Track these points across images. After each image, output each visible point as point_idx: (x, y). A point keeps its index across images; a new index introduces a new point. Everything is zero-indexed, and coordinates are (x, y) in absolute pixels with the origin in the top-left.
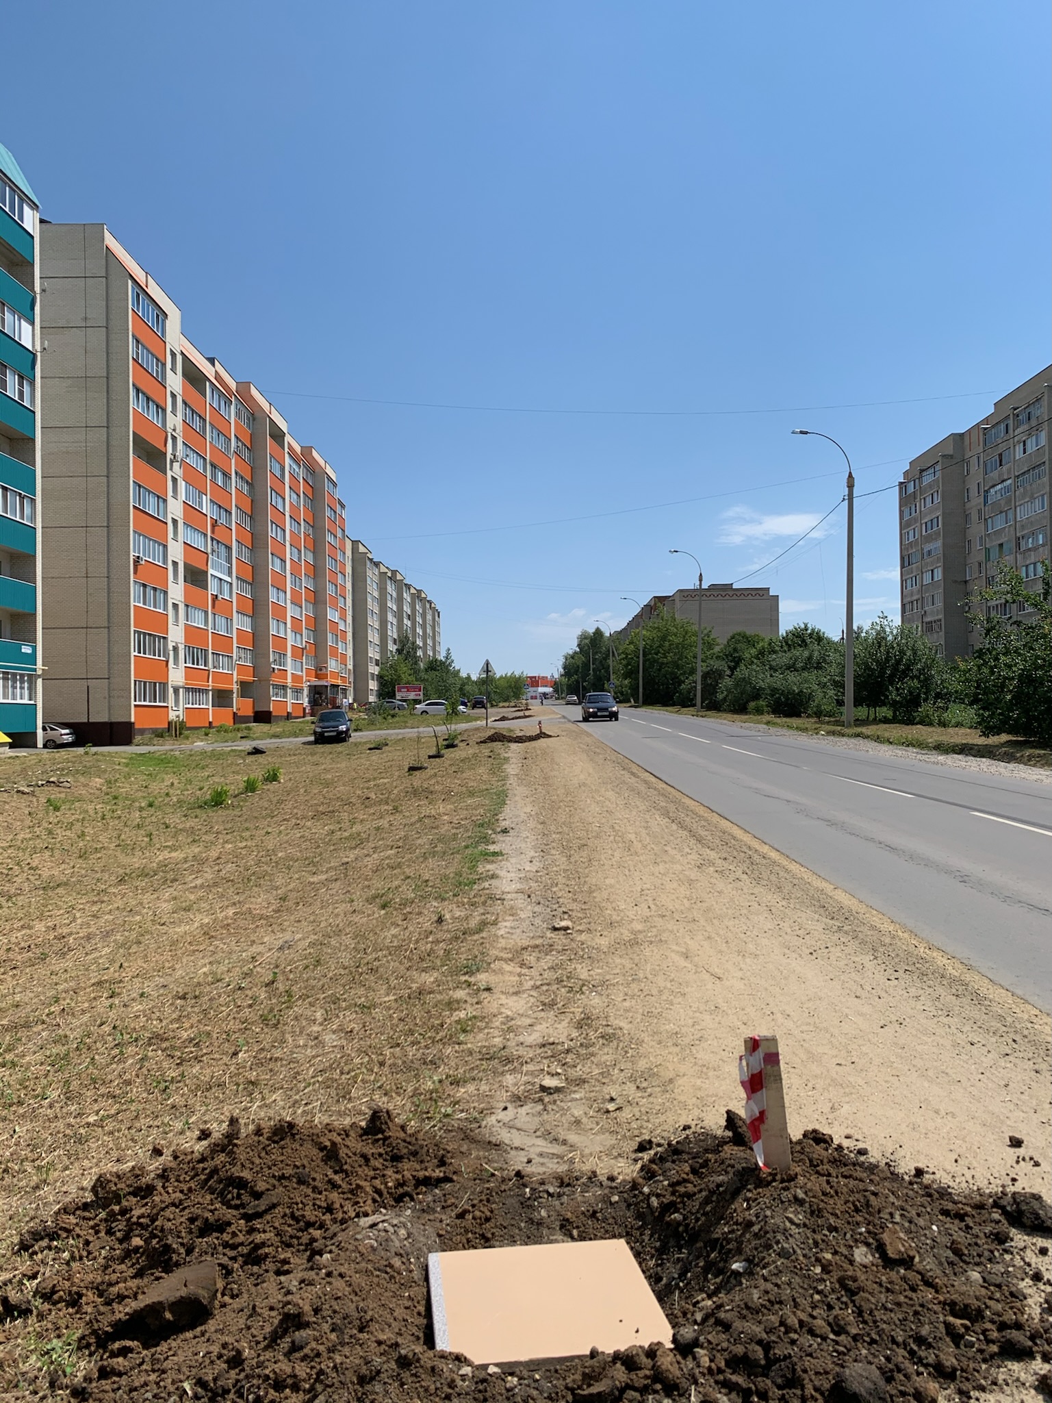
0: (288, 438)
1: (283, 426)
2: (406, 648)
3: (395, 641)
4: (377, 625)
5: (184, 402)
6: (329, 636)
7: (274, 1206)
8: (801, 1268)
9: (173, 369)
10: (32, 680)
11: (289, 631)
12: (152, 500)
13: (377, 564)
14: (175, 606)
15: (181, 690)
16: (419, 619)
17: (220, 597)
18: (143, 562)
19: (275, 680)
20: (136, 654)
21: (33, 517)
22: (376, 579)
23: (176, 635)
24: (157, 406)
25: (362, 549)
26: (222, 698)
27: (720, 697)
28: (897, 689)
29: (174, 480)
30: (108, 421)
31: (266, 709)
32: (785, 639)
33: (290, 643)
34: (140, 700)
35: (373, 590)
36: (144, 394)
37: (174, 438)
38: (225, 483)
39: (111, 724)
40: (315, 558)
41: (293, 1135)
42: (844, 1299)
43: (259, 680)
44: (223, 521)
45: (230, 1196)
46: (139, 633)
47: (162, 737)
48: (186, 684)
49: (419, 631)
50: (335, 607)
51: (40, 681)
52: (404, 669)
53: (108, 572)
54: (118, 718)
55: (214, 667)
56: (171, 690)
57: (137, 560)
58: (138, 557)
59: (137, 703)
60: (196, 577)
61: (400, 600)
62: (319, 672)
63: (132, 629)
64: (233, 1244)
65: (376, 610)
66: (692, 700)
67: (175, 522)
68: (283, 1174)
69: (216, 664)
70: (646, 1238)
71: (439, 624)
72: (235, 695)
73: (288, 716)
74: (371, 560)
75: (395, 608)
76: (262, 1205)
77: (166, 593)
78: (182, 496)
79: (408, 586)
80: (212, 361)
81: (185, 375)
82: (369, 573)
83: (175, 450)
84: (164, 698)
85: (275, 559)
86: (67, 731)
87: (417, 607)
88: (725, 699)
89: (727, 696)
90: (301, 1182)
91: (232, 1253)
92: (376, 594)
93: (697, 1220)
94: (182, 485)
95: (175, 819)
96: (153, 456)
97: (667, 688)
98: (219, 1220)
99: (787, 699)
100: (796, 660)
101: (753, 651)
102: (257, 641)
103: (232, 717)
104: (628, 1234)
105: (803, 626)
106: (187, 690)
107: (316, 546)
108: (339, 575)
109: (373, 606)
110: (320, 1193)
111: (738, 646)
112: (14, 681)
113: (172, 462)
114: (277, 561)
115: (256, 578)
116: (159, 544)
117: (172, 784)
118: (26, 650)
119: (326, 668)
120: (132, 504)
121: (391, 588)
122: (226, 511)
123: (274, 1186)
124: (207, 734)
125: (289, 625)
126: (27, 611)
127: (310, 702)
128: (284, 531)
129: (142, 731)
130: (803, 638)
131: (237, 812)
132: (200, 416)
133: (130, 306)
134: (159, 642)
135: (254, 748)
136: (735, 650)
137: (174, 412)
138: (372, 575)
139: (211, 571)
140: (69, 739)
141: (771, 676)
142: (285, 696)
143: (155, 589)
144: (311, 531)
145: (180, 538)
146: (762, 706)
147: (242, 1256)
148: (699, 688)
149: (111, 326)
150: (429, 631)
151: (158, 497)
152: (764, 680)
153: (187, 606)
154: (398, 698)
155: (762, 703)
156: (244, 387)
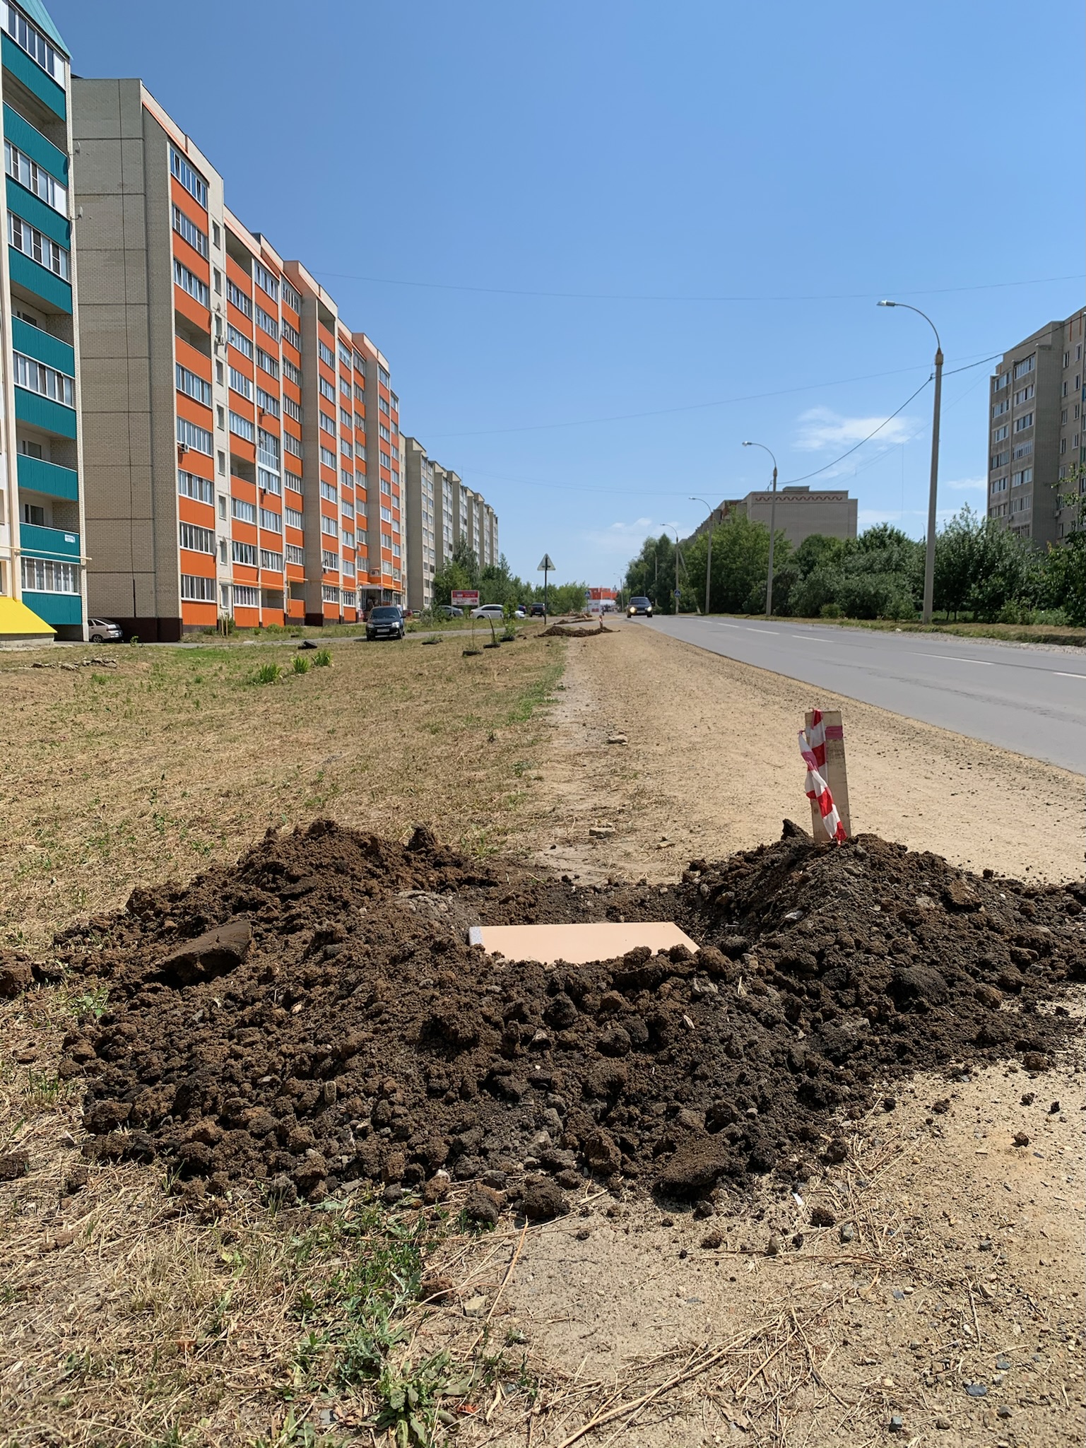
0: (338, 324)
1: (333, 309)
2: (463, 555)
3: (450, 548)
4: (431, 529)
5: (228, 280)
6: (382, 537)
7: (311, 890)
8: (859, 906)
9: (216, 244)
10: (76, 570)
11: (340, 530)
12: (197, 385)
13: (432, 464)
14: (222, 499)
15: (230, 588)
16: (476, 525)
17: (268, 491)
18: (188, 451)
19: (326, 581)
20: (183, 547)
21: (73, 399)
22: (431, 480)
23: (223, 530)
24: (200, 283)
25: (416, 447)
26: (272, 598)
27: (792, 600)
28: (980, 587)
29: (219, 364)
30: (148, 298)
31: (317, 612)
32: (863, 541)
33: (341, 543)
34: (187, 596)
35: (427, 492)
36: (185, 269)
37: (218, 320)
38: (272, 369)
39: (159, 620)
40: (367, 453)
41: (332, 833)
42: (904, 930)
43: (310, 581)
44: (270, 410)
45: (265, 880)
46: (185, 526)
47: (211, 634)
48: (235, 582)
49: (476, 537)
50: (388, 507)
51: (84, 572)
52: (459, 576)
53: (152, 461)
54: (165, 614)
55: (264, 565)
56: (219, 588)
57: (182, 449)
58: (183, 445)
59: (185, 599)
60: (243, 469)
61: (456, 504)
62: (372, 575)
63: (178, 521)
64: (268, 918)
65: (431, 513)
66: (762, 606)
67: (220, 409)
68: (321, 864)
69: (265, 562)
70: (696, 920)
71: (496, 530)
72: (285, 596)
73: (341, 620)
74: (425, 459)
75: (450, 512)
76: (299, 887)
77: (212, 484)
78: (228, 382)
79: (465, 489)
80: (257, 237)
81: (228, 250)
82: (424, 473)
83: (220, 331)
84: (212, 596)
85: (325, 452)
86: (113, 626)
87: (474, 512)
88: (796, 603)
89: (799, 599)
90: (339, 871)
91: (268, 926)
92: (431, 496)
93: (750, 893)
94: (227, 370)
95: (224, 691)
96: (196, 337)
97: (736, 595)
98: (254, 899)
99: (863, 601)
100: (874, 562)
101: (829, 554)
102: (308, 540)
103: (282, 617)
104: (676, 918)
105: (882, 526)
106: (236, 588)
107: (368, 441)
108: (392, 473)
109: (427, 508)
110: (359, 880)
111: (813, 549)
112: (58, 572)
113: (216, 345)
114: (328, 456)
115: (305, 473)
116: (205, 432)
117: (221, 668)
118: (69, 539)
119: (379, 571)
120: (175, 388)
121: (446, 490)
122: (274, 400)
123: (311, 873)
124: (257, 634)
125: (340, 524)
126: (68, 498)
127: (362, 607)
128: (334, 423)
129: (190, 629)
130: (881, 539)
131: (288, 687)
132: (245, 297)
133: (169, 172)
134: (206, 536)
135: (305, 643)
136: (809, 553)
137: (218, 291)
138: (426, 475)
139: (258, 464)
140: (115, 634)
141: (847, 578)
142: (337, 598)
143: (201, 480)
144: (362, 425)
145: (227, 427)
146: (836, 610)
147: (277, 928)
148: (770, 591)
149: (149, 194)
150: (486, 537)
151: (203, 382)
152: (838, 583)
153: (234, 500)
154: (454, 603)
155: (835, 605)
156: (291, 266)
